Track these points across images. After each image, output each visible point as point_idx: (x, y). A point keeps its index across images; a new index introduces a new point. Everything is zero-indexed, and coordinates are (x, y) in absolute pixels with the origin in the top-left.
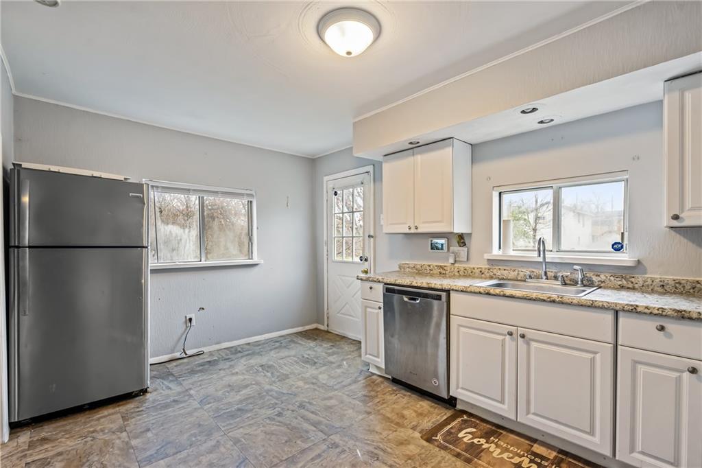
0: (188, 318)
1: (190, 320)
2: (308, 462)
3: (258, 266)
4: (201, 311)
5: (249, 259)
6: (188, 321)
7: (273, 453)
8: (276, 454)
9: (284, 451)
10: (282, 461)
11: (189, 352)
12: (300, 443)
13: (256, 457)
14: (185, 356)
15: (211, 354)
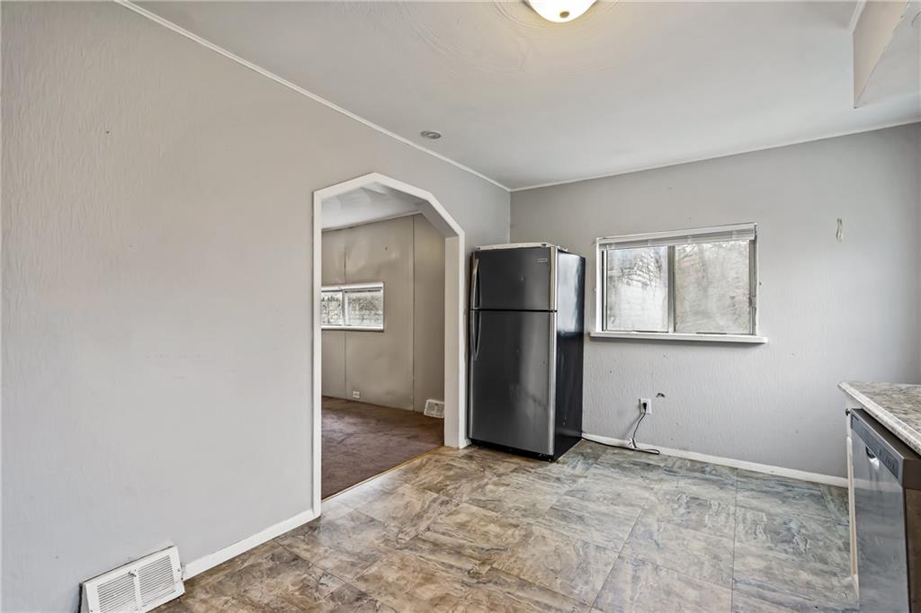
0: (642, 402)
1: (645, 405)
3: (762, 346)
4: (661, 398)
5: (750, 334)
6: (642, 407)
11: (641, 446)
14: (633, 447)
15: (666, 458)
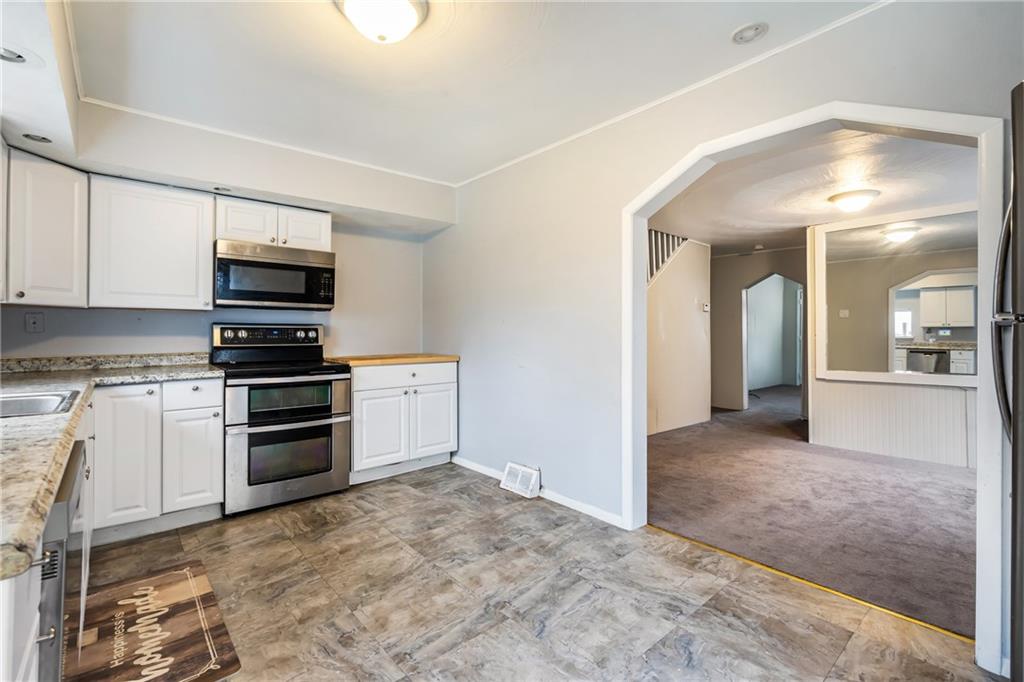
2: (446, 632)
7: (499, 643)
8: (494, 642)
9: (483, 646)
10: (484, 632)
12: (457, 662)
13: (523, 637)
